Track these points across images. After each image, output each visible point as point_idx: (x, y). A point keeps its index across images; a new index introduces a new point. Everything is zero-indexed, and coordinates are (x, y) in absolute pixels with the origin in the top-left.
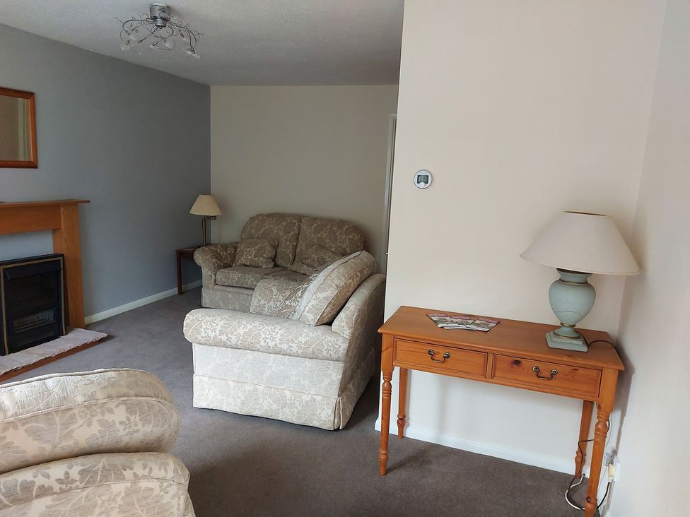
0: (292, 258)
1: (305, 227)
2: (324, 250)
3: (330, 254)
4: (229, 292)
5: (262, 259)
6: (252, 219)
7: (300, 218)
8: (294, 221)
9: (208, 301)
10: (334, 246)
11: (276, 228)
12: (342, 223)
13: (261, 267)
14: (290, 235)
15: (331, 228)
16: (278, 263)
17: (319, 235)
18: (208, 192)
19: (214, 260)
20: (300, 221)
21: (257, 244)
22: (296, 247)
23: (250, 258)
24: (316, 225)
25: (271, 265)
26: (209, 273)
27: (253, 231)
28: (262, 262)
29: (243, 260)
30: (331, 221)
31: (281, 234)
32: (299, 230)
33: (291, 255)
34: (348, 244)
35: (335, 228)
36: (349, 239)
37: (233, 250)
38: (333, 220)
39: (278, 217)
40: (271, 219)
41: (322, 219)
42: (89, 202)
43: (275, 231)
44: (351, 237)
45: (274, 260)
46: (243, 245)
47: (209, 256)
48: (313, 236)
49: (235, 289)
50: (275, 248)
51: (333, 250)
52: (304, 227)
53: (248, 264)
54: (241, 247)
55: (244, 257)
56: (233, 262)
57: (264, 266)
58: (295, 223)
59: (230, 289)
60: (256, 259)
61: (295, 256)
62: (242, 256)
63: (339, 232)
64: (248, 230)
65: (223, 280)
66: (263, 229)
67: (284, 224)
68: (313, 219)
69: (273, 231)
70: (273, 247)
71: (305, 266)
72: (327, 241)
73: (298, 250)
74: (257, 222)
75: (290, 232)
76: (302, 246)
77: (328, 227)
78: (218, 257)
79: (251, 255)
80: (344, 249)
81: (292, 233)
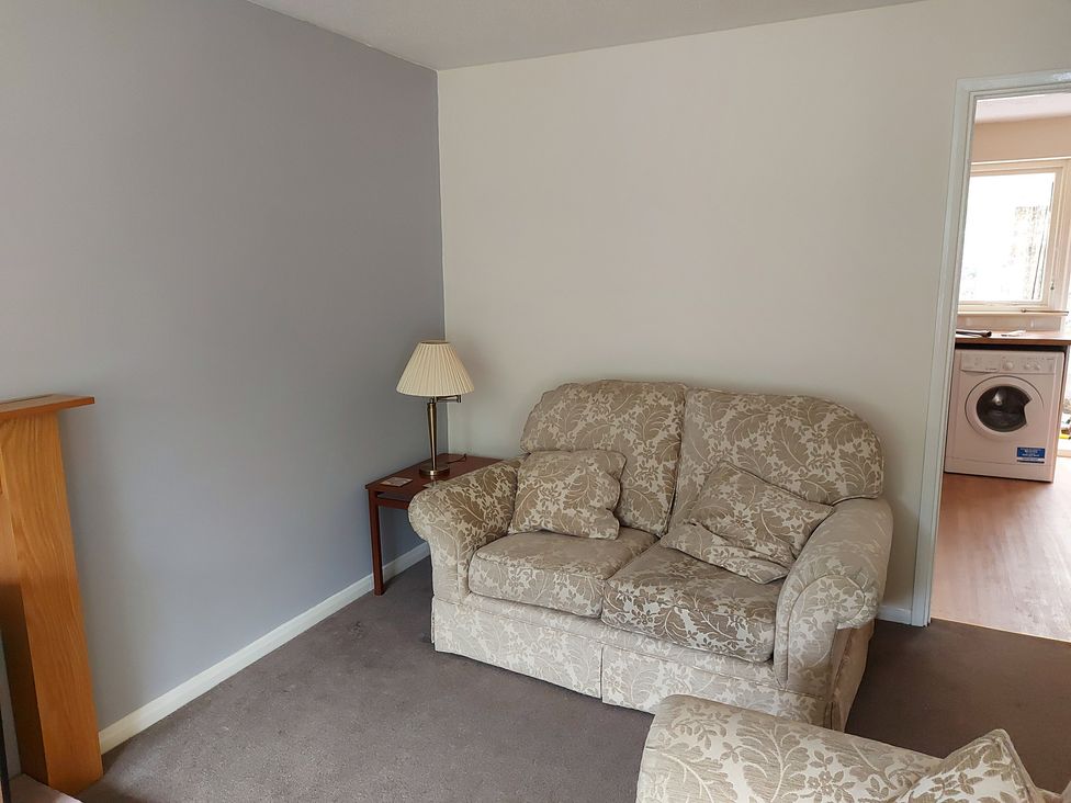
0: (666, 506)
1: (699, 420)
2: (769, 491)
3: (793, 504)
4: (506, 617)
5: (585, 513)
6: (550, 397)
7: (680, 392)
8: (664, 402)
9: (449, 636)
10: (796, 476)
11: (616, 423)
12: (813, 407)
13: (586, 536)
14: (656, 441)
15: (781, 424)
16: (628, 518)
17: (745, 443)
18: (436, 335)
19: (463, 526)
20: (682, 400)
21: (571, 470)
22: (675, 473)
23: (553, 509)
24: (733, 413)
25: (612, 531)
26: (451, 561)
27: (554, 430)
28: (587, 521)
29: (535, 517)
30: (777, 399)
31: (631, 437)
32: (681, 425)
33: (662, 498)
34: (841, 470)
35: (796, 424)
36: (843, 455)
37: (507, 487)
38: (785, 398)
39: (619, 390)
40: (599, 396)
41: (747, 396)
42: (91, 401)
43: (614, 431)
44: (849, 448)
45: (616, 512)
46: (535, 473)
47: (448, 514)
48: (725, 444)
49: (521, 611)
50: (617, 477)
51: (795, 487)
52: (696, 419)
53: (550, 527)
54: (529, 478)
55: (539, 507)
56: (509, 519)
57: (595, 535)
58: (667, 409)
59: (509, 610)
60: (571, 512)
61: (673, 500)
62: (534, 505)
63: (808, 434)
64: (541, 426)
65: (489, 582)
66: (581, 425)
67: (638, 410)
68: (722, 396)
69: (607, 431)
70: (612, 474)
71: (717, 540)
72: (773, 460)
73: (682, 482)
74: (561, 405)
75: (655, 434)
76: (693, 472)
77: (772, 419)
78: (473, 515)
79: (556, 502)
80: (830, 486)
81: (662, 435)
